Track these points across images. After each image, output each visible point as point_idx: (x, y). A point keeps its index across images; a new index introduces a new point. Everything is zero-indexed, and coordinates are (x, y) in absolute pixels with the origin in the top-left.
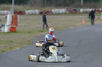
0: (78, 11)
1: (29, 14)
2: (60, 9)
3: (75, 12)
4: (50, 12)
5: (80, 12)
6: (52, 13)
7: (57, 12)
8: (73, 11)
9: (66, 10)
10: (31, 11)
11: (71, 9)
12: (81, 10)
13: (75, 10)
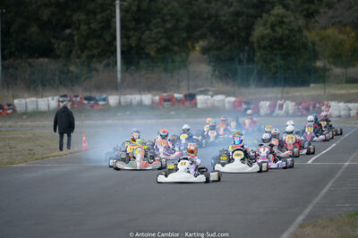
0: (101, 103)
2: (42, 97)
3: (92, 107)
4: (6, 107)
5: (108, 103)
6: (14, 110)
7: (31, 107)
8: (86, 102)
9: (61, 99)
11: (76, 96)
12: (113, 100)
13: (89, 99)
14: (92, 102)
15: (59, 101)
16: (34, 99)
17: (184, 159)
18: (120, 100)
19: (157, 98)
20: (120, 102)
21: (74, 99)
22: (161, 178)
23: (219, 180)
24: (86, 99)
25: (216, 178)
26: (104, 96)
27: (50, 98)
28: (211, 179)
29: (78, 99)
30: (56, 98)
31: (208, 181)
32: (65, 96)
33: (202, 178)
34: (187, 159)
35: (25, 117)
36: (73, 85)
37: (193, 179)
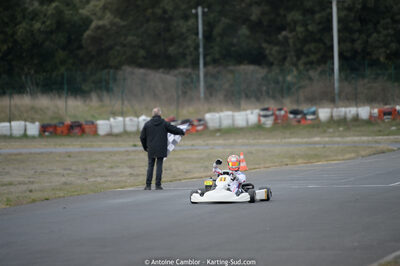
0: (310, 117)
1: (110, 135)
3: (299, 122)
4: (195, 123)
5: (318, 118)
6: (206, 126)
7: (226, 123)
8: (291, 116)
9: (262, 113)
10: (120, 119)
11: (280, 110)
12: (324, 113)
13: (295, 112)
14: (299, 117)
15: (260, 116)
16: (230, 113)
17: (225, 173)
18: (332, 113)
19: (376, 111)
20: (332, 116)
21: (277, 113)
22: (196, 198)
23: (268, 199)
24: (292, 113)
25: (264, 197)
26: (313, 109)
27: (249, 112)
28: (258, 197)
29: (283, 112)
30: (257, 111)
31: (252, 200)
32: (267, 109)
33: (245, 197)
34: (227, 173)
35: (218, 134)
36: (283, 97)
37: (235, 198)
